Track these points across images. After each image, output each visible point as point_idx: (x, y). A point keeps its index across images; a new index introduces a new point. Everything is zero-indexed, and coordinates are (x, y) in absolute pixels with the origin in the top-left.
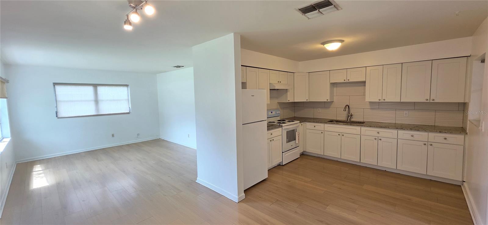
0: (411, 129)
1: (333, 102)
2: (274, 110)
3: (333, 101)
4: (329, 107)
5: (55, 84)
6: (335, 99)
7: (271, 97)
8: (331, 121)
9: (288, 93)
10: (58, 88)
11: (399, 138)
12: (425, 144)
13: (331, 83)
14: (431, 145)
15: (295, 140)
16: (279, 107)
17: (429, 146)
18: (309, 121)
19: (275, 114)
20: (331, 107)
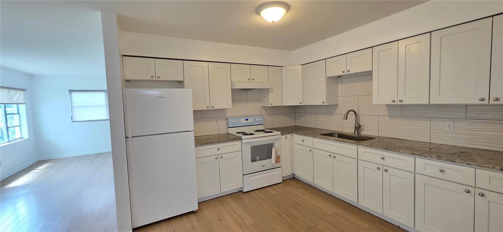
0: (439, 158)
2: (254, 116)
3: (338, 105)
4: (333, 114)
5: (71, 91)
6: (340, 101)
9: (270, 94)
10: (74, 94)
11: (418, 172)
12: (468, 192)
13: (328, 78)
14: (482, 195)
15: (270, 158)
17: (477, 196)
19: (252, 121)
20: (335, 113)
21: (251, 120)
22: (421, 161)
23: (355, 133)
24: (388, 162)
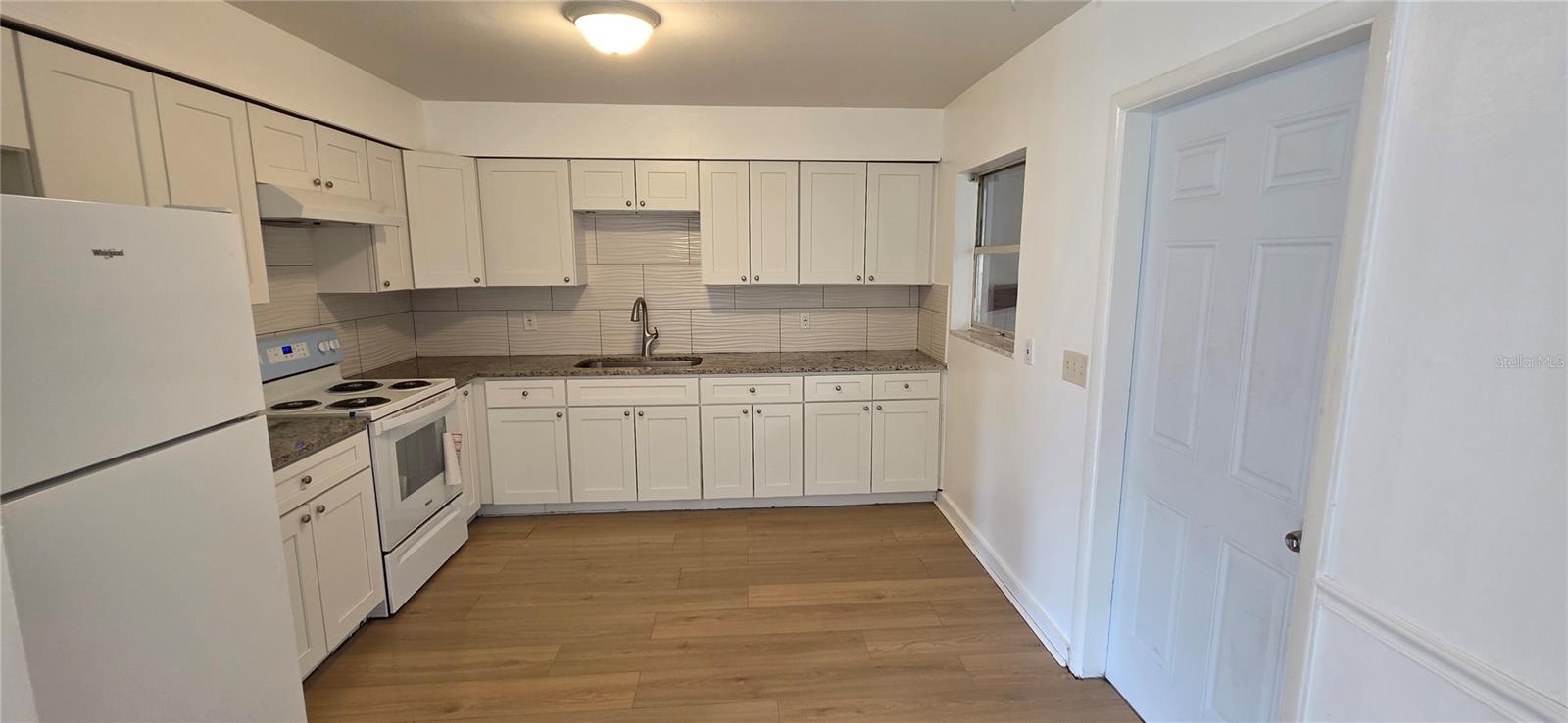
0: (836, 369)
1: (584, 286)
2: (299, 333)
3: (586, 286)
4: (568, 310)
6: (593, 276)
7: (274, 269)
8: (587, 365)
9: (379, 246)
11: (808, 399)
12: (866, 409)
13: (576, 212)
14: (880, 408)
15: (441, 467)
16: (327, 316)
17: (875, 411)
18: (497, 373)
19: (307, 354)
20: (578, 307)
21: (301, 350)
22: (812, 380)
23: (643, 354)
24: (761, 394)
